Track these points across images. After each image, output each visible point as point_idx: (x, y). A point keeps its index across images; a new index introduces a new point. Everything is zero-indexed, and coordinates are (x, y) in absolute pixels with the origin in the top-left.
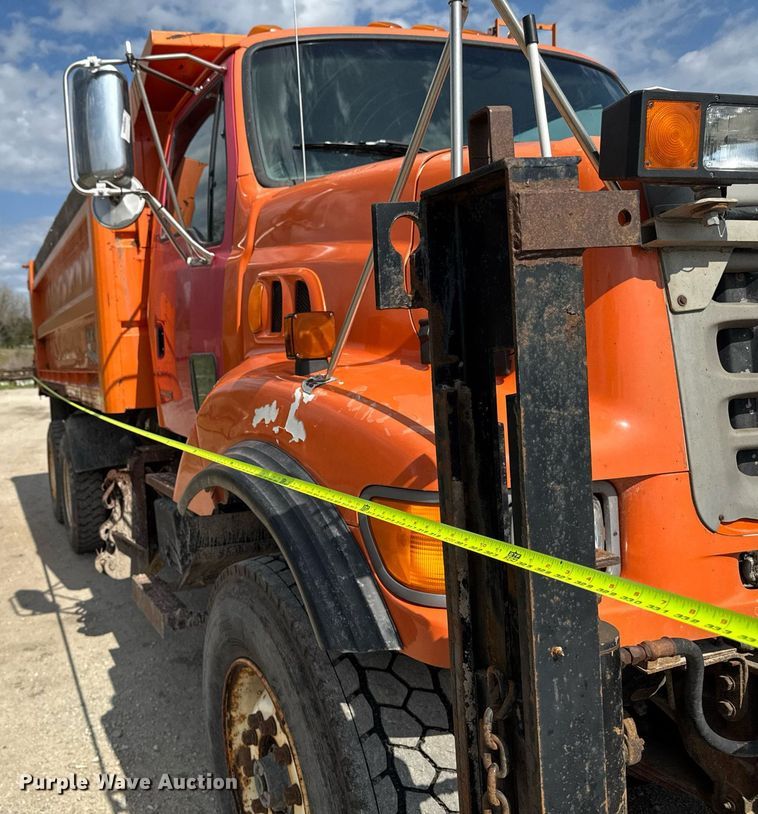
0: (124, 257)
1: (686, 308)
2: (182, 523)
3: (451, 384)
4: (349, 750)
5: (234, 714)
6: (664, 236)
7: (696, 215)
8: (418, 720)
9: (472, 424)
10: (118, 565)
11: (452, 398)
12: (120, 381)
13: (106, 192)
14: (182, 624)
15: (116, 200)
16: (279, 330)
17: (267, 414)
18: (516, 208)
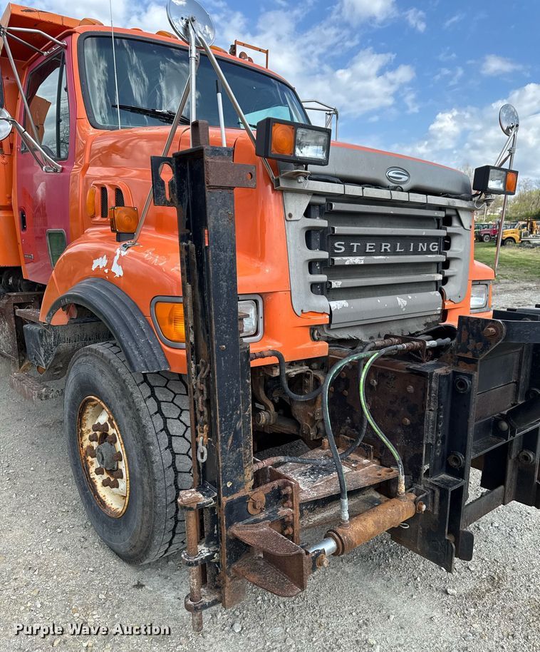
1: (292, 219)
2: (44, 337)
3: (187, 242)
4: (146, 421)
5: (83, 429)
6: (283, 184)
7: (295, 177)
8: (179, 407)
9: (195, 260)
11: (187, 248)
14: (47, 397)
16: (106, 217)
17: (100, 263)
18: (207, 167)
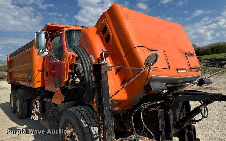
0: (39, 58)
10: (36, 118)
12: (37, 82)
13: (42, 51)
15: (43, 52)
